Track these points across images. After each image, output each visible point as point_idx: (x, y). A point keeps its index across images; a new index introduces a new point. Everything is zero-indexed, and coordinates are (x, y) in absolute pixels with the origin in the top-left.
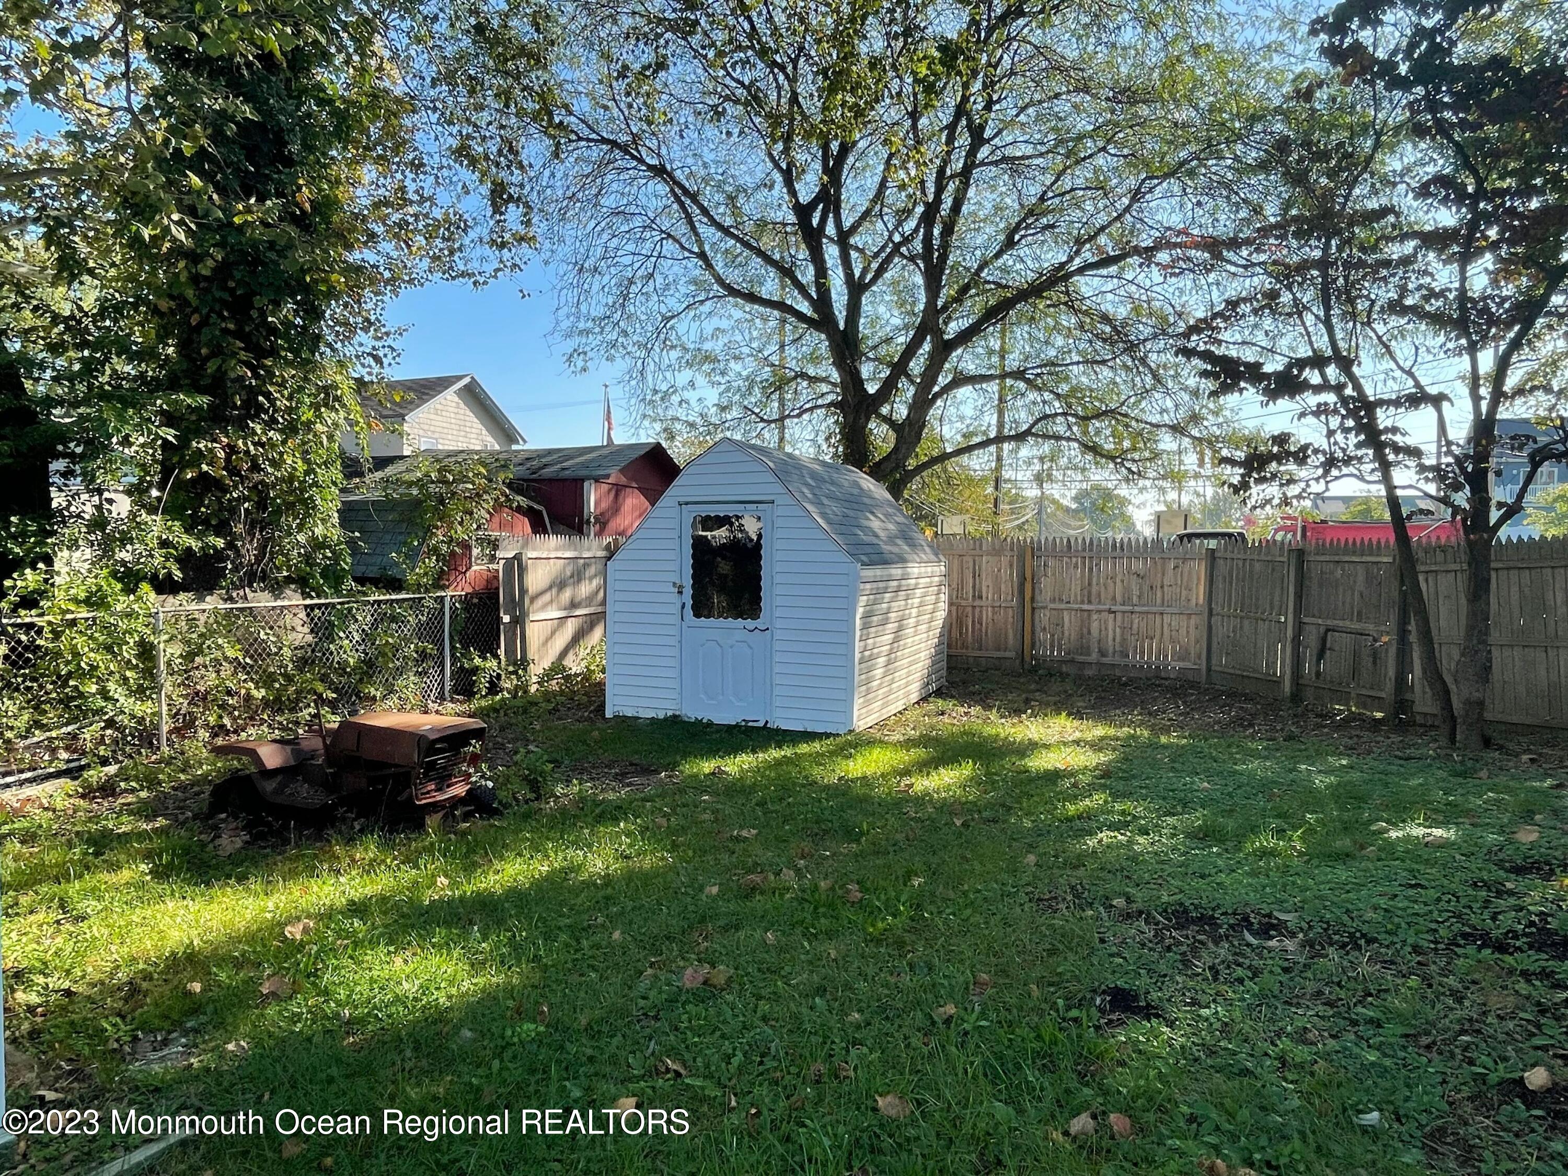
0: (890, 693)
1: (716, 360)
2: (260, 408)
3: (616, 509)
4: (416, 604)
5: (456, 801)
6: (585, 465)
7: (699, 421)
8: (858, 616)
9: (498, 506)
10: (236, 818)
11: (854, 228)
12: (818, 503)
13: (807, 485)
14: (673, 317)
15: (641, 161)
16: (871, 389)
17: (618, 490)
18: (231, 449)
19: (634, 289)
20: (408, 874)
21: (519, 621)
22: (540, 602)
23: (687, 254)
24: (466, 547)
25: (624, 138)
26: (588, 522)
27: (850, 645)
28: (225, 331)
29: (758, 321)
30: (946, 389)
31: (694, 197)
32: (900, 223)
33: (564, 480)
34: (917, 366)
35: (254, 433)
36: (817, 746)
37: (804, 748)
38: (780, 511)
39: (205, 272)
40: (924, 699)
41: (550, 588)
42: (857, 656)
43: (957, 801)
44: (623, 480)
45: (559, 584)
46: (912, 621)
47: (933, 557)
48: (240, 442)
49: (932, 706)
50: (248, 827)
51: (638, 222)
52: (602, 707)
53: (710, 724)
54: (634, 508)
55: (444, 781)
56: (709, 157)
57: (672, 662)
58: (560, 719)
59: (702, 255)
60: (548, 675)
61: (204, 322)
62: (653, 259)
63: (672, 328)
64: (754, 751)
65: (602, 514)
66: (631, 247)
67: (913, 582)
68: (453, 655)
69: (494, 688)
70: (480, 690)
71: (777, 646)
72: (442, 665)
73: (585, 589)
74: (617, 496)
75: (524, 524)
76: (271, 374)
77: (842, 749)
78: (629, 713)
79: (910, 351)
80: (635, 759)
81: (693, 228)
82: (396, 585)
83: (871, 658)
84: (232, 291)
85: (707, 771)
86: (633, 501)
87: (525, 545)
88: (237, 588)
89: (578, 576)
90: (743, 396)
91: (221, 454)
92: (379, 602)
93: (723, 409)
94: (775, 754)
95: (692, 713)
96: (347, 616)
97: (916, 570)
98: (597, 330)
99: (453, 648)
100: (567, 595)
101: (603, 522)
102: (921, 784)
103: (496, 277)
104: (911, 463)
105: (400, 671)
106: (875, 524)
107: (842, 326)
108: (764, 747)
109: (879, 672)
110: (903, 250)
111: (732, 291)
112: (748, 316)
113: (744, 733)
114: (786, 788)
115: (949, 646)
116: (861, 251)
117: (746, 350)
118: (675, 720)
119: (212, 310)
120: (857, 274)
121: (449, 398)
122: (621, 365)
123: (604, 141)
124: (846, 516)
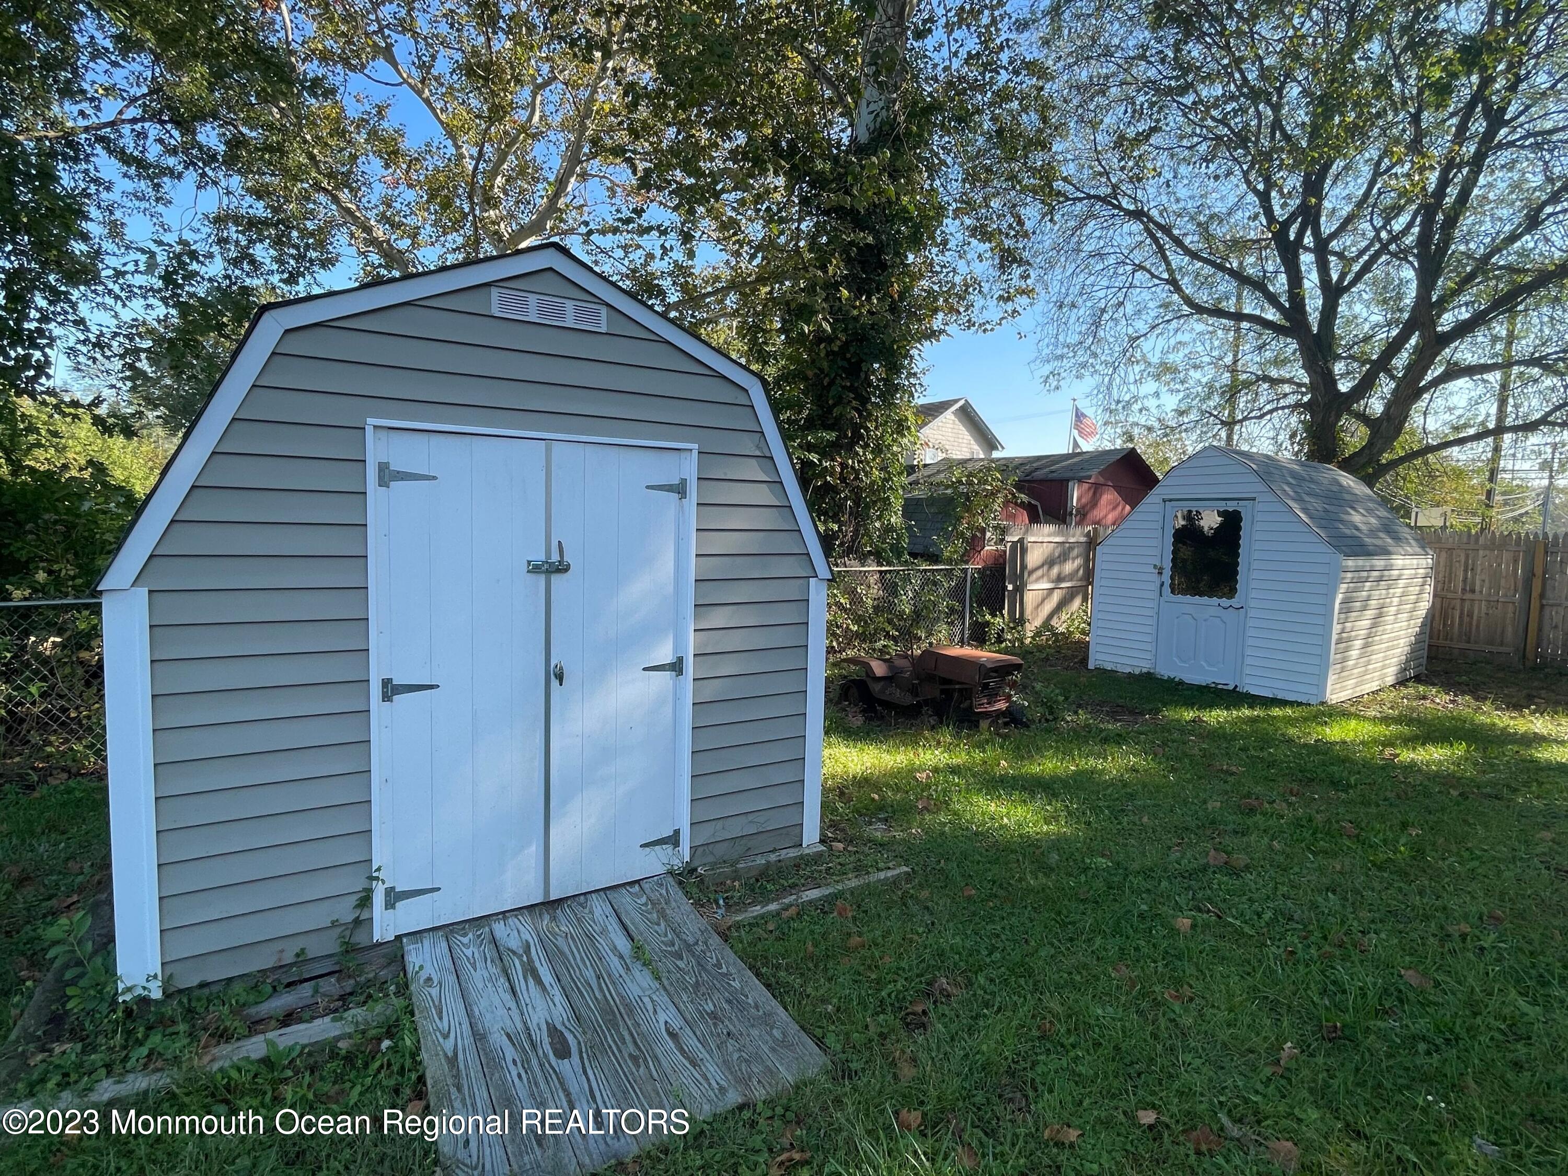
0: (1365, 673)
1: (1176, 371)
2: (861, 437)
3: (1094, 503)
4: (948, 573)
5: (1000, 713)
6: (1070, 468)
7: (1156, 425)
8: (1338, 601)
9: (1006, 503)
10: (856, 705)
11: (1334, 235)
12: (1299, 500)
13: (1289, 484)
14: (1138, 338)
15: (1119, 207)
16: (1344, 387)
17: (1097, 489)
18: (843, 466)
19: (1106, 316)
20: (978, 755)
21: (1020, 589)
22: (1034, 576)
23: (1157, 281)
24: (983, 531)
25: (1104, 191)
26: (1071, 514)
27: (1328, 627)
28: (844, 387)
29: (1220, 332)
30: (1436, 382)
31: (1167, 230)
32: (1387, 221)
33: (1051, 481)
34: (1401, 361)
35: (857, 454)
36: (1289, 711)
37: (1276, 712)
38: (1260, 507)
39: (836, 349)
40: (1401, 682)
41: (1042, 566)
42: (1334, 637)
43: (1452, 776)
44: (1101, 480)
45: (1050, 562)
46: (1393, 610)
47: (1418, 550)
48: (850, 462)
49: (1411, 690)
50: (864, 711)
51: (1112, 260)
52: (1084, 660)
53: (1181, 683)
54: (1109, 503)
55: (993, 697)
56: (1182, 192)
57: (1148, 629)
58: (1051, 666)
59: (1173, 282)
60: (1038, 634)
61: (832, 383)
62: (1124, 290)
63: (1138, 346)
64: (1227, 708)
65: (1083, 507)
66: (1105, 282)
67: (1396, 573)
68: (971, 612)
69: (1000, 639)
70: (990, 639)
71: (1250, 623)
72: (964, 618)
73: (1069, 567)
74: (1095, 493)
75: (1024, 516)
76: (870, 414)
77: (1316, 717)
78: (1109, 667)
79: (1394, 347)
80: (1121, 702)
81: (1165, 258)
82: (934, 558)
83: (1349, 640)
84: (848, 360)
85: (1188, 718)
86: (1109, 497)
87: (1027, 532)
88: (840, 557)
89: (1064, 557)
90: (1203, 400)
91: (838, 469)
92: (925, 571)
93: (1181, 413)
94: (1246, 712)
95: (1165, 671)
96: (907, 579)
97: (1400, 562)
98: (1071, 354)
99: (971, 606)
100: (1055, 571)
101: (1083, 514)
102: (1406, 755)
103: (1000, 324)
104: (1386, 457)
105: (937, 620)
106: (1356, 518)
107: (1315, 330)
108: (1237, 706)
109: (1354, 653)
110: (1393, 247)
111: (1199, 309)
112: (1211, 329)
113: (1214, 693)
114: (1266, 741)
115: (1431, 637)
116: (1340, 255)
117: (1207, 359)
118: (1148, 678)
119: (837, 375)
120: (1335, 277)
121: (949, 415)
122: (1090, 382)
123: (1089, 197)
124: (1326, 511)
